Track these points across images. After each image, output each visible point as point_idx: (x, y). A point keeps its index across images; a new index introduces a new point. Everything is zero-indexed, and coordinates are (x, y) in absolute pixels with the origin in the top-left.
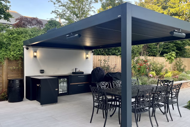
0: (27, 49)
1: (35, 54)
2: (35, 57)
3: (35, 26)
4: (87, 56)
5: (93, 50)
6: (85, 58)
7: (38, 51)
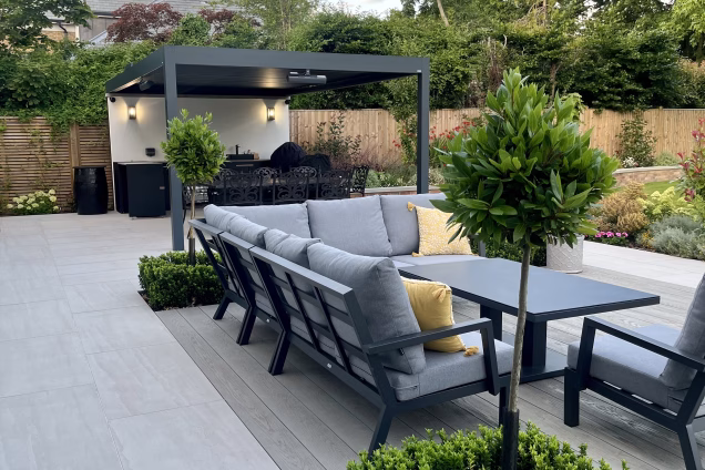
0: (113, 100)
1: (132, 112)
2: (132, 118)
3: (168, 27)
4: (271, 113)
5: (289, 98)
6: (265, 119)
7: (138, 106)
